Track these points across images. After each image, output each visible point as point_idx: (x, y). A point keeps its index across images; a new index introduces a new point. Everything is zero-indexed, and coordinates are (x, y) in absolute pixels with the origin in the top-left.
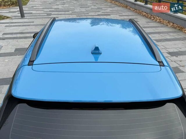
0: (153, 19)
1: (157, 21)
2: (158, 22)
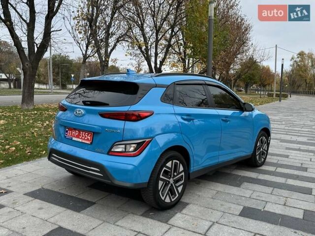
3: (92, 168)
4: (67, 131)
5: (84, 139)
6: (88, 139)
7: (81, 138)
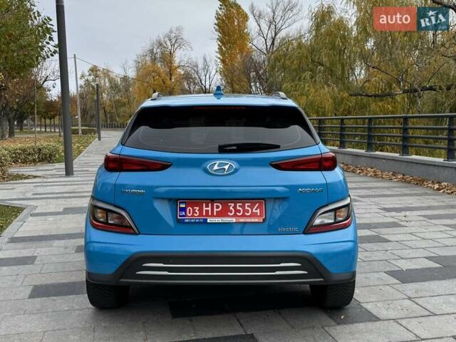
0: (360, 173)
1: (369, 175)
2: (371, 176)
3: (282, 265)
4: (183, 209)
5: (243, 216)
6: (253, 215)
7: (235, 215)
